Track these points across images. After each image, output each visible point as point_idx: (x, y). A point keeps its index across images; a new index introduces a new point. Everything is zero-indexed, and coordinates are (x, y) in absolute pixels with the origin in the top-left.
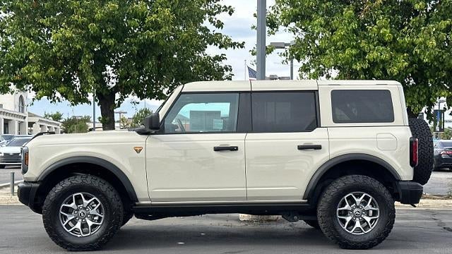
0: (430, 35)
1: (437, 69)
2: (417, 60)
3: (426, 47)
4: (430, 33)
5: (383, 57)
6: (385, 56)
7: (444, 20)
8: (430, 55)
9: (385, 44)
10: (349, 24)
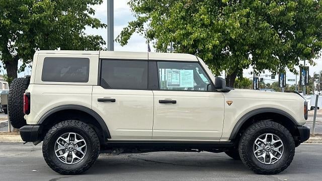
0: (236, 19)
1: (243, 45)
2: (229, 37)
3: (234, 28)
4: (235, 18)
5: (202, 36)
6: (204, 35)
7: (245, 9)
8: (236, 33)
9: (206, 26)
10: (180, 12)
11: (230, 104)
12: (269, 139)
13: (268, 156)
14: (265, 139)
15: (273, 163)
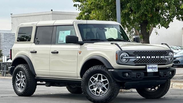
11: (80, 53)
12: (100, 78)
13: (98, 90)
14: (97, 78)
15: (101, 95)
